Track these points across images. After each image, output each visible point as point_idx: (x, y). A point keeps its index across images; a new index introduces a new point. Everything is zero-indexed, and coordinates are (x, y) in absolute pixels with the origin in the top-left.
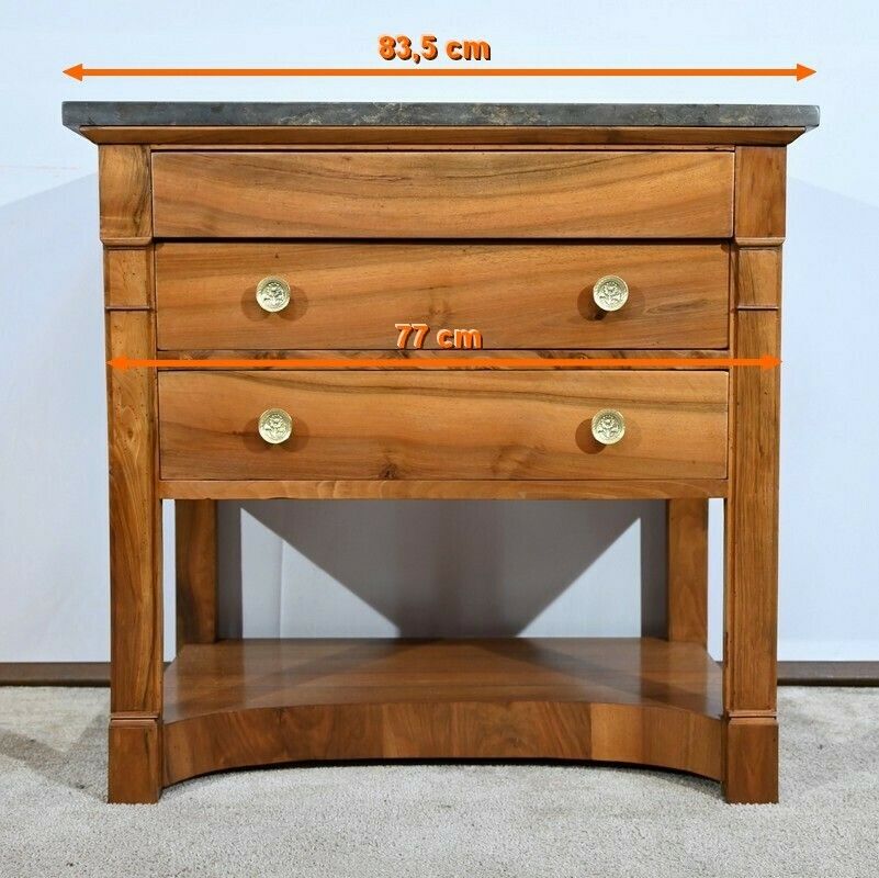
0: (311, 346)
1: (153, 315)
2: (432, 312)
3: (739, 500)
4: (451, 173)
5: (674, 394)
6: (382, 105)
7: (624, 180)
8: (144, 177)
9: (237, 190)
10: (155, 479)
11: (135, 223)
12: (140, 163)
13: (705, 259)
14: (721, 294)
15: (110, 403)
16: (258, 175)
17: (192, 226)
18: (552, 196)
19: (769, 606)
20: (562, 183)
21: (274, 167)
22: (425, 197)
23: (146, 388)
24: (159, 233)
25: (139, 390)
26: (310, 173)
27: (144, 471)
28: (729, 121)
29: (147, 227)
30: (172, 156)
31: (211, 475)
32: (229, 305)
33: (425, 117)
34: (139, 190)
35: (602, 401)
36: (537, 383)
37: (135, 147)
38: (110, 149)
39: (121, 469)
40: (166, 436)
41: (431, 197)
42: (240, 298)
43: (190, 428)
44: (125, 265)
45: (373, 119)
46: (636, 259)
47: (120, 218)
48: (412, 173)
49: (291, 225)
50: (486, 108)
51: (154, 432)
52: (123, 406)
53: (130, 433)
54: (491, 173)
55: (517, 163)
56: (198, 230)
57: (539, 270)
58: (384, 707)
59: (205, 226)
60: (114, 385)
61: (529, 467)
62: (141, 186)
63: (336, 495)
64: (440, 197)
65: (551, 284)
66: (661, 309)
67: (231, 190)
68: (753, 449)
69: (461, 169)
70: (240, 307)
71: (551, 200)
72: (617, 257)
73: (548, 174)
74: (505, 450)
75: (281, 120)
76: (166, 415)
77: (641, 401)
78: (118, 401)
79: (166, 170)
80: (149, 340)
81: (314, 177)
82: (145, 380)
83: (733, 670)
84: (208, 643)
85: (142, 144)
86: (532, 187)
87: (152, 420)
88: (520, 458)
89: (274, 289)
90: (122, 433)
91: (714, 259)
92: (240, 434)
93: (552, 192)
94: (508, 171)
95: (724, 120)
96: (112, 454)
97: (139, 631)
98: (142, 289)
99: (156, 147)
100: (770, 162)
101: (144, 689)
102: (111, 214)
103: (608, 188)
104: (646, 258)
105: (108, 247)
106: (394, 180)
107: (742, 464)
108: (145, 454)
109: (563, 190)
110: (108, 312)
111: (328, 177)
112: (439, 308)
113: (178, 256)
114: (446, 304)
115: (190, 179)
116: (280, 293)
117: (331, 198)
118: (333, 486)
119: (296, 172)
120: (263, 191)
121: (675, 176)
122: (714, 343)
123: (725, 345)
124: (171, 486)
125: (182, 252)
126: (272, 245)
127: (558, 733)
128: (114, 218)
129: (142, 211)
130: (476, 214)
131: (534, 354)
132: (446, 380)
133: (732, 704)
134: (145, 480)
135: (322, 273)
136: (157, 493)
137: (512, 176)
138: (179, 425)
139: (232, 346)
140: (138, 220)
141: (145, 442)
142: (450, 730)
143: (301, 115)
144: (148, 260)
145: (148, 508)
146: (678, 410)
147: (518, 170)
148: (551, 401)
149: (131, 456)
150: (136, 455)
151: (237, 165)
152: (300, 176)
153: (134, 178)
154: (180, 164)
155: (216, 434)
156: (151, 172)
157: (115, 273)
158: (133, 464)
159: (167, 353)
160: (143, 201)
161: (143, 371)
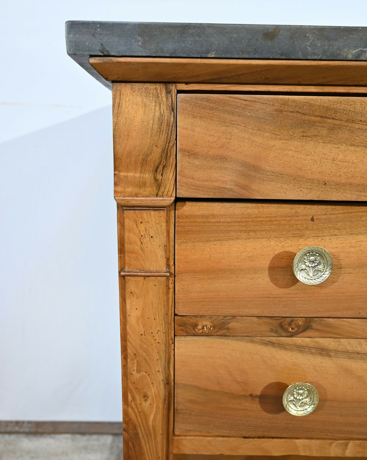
0: (339, 314)
1: (171, 279)
8: (168, 125)
9: (278, 143)
10: (169, 436)
11: (156, 180)
12: (164, 107)
15: (125, 367)
17: (223, 185)
21: (325, 115)
23: (163, 355)
24: (182, 193)
25: (156, 356)
27: (160, 431)
29: (169, 186)
30: (201, 100)
31: (226, 433)
32: (255, 270)
34: (161, 143)
37: (158, 86)
38: (126, 89)
39: (135, 428)
40: (181, 395)
42: (267, 263)
43: (206, 390)
44: (142, 227)
47: (137, 175)
51: (170, 394)
52: (138, 371)
53: (145, 397)
56: (231, 190)
59: (237, 185)
60: (129, 351)
62: (163, 137)
63: (349, 453)
67: (272, 143)
70: (267, 273)
75: (351, 53)
78: (133, 367)
79: (194, 117)
80: (167, 306)
82: (162, 347)
85: (166, 83)
87: (167, 383)
89: (313, 258)
90: (137, 398)
92: (256, 396)
98: (161, 254)
99: (183, 87)
102: (128, 170)
105: (122, 208)
108: (160, 417)
110: (122, 278)
113: (203, 216)
115: (223, 129)
116: (319, 264)
118: (346, 445)
119: (353, 121)
120: (310, 146)
124: (185, 442)
125: (206, 213)
126: (308, 207)
128: (131, 174)
129: (164, 167)
134: (160, 439)
136: (171, 449)
138: (195, 387)
139: (256, 312)
140: (159, 177)
141: (161, 405)
144: (168, 222)
149: (146, 418)
150: (152, 417)
151: (282, 111)
152: (357, 126)
153: (156, 126)
154: (212, 109)
155: (233, 396)
156: (176, 118)
157: (131, 235)
158: (148, 426)
159: (185, 319)
160: (165, 154)
161: (160, 337)
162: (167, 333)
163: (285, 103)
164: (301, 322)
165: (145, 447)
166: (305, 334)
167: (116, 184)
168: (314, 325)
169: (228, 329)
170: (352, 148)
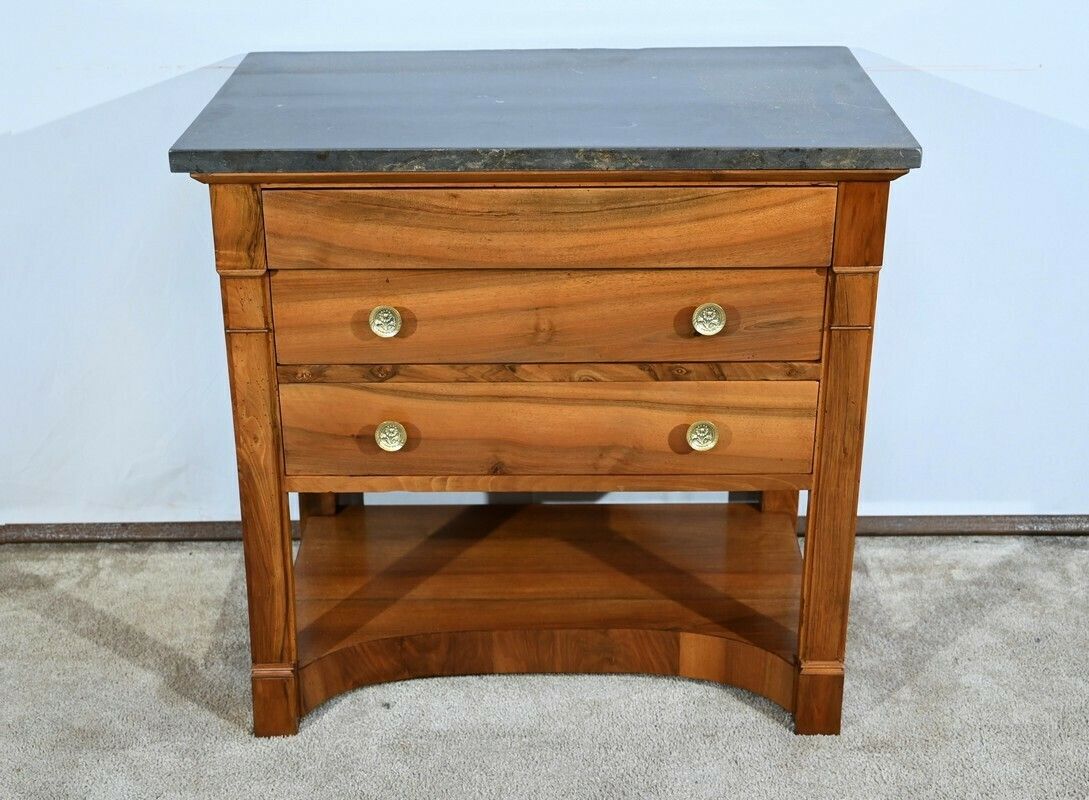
0: (420, 361)
1: (271, 334)
2: (537, 329)
3: (822, 493)
4: (557, 209)
5: (766, 400)
6: (486, 151)
7: (727, 214)
8: (256, 214)
9: (347, 225)
10: (281, 475)
11: (250, 256)
12: (252, 201)
13: (803, 281)
14: (817, 312)
15: (235, 412)
16: (366, 210)
17: (304, 259)
18: (655, 230)
19: (843, 580)
20: (666, 217)
21: (381, 203)
22: (530, 231)
23: (268, 402)
24: (273, 266)
25: (262, 402)
26: (418, 209)
27: (271, 470)
28: (830, 165)
29: (261, 260)
30: (281, 195)
31: (334, 472)
32: (341, 324)
33: (528, 163)
34: (251, 228)
35: (699, 408)
36: (637, 392)
37: (246, 188)
38: (220, 189)
39: (248, 468)
40: (289, 439)
41: (537, 231)
42: (349, 318)
43: (312, 432)
44: (242, 292)
45: (478, 165)
46: (734, 281)
47: (234, 253)
48: (518, 209)
49: (400, 257)
50: (590, 153)
51: (278, 437)
52: (248, 415)
53: (256, 439)
54: (597, 208)
55: (621, 199)
56: (311, 262)
57: (642, 291)
58: (495, 634)
59: (317, 258)
60: (238, 397)
61: (627, 464)
62: (253, 223)
64: (545, 231)
65: (651, 305)
66: (759, 326)
67: (341, 225)
68: (838, 451)
69: (566, 205)
71: (655, 233)
72: (718, 279)
73: (651, 208)
74: (604, 450)
75: (385, 168)
76: (288, 420)
77: (736, 408)
78: (242, 412)
79: (278, 208)
80: (269, 358)
81: (422, 213)
82: (267, 393)
83: (807, 629)
84: (329, 516)
85: (251, 183)
86: (637, 221)
87: (274, 426)
88: (620, 456)
89: (386, 315)
90: (249, 439)
91: (811, 280)
93: (656, 226)
94: (613, 206)
95: (824, 164)
96: (239, 455)
97: (273, 601)
98: (259, 313)
99: (266, 186)
100: (872, 195)
101: (280, 645)
102: (226, 249)
103: (711, 222)
104: (744, 280)
105: (223, 278)
106: (500, 215)
107: (826, 462)
108: (270, 457)
109: (666, 225)
110: (229, 336)
111: (436, 212)
112: (544, 326)
113: (293, 281)
114: (551, 322)
115: (300, 216)
116: (392, 320)
117: (440, 233)
118: (445, 480)
119: (404, 208)
120: (372, 227)
121: (779, 210)
122: (806, 356)
123: (817, 358)
124: (295, 481)
125: (296, 277)
127: (651, 656)
128: (228, 252)
129: (255, 246)
130: (581, 247)
131: (634, 368)
132: (552, 390)
133: (804, 656)
134: (272, 479)
135: (431, 295)
136: (283, 487)
137: (616, 211)
138: (301, 430)
139: (347, 361)
140: (252, 254)
141: (270, 445)
142: (554, 652)
143: (405, 162)
144: (263, 286)
145: (276, 502)
146: (768, 415)
147: (623, 205)
148: (650, 408)
149: (258, 459)
150: (263, 457)
151: (346, 202)
152: (408, 212)
153: (246, 215)
154: (290, 201)
155: (335, 437)
156: (262, 209)
157: (233, 299)
158: (260, 465)
159: (286, 368)
160: (256, 235)
161: (265, 385)
162: (270, 382)
163: (348, 196)
164: (388, 369)
165: (260, 487)
166: (394, 379)
167: (217, 260)
168: (401, 372)
169: (325, 376)
170: (407, 228)
